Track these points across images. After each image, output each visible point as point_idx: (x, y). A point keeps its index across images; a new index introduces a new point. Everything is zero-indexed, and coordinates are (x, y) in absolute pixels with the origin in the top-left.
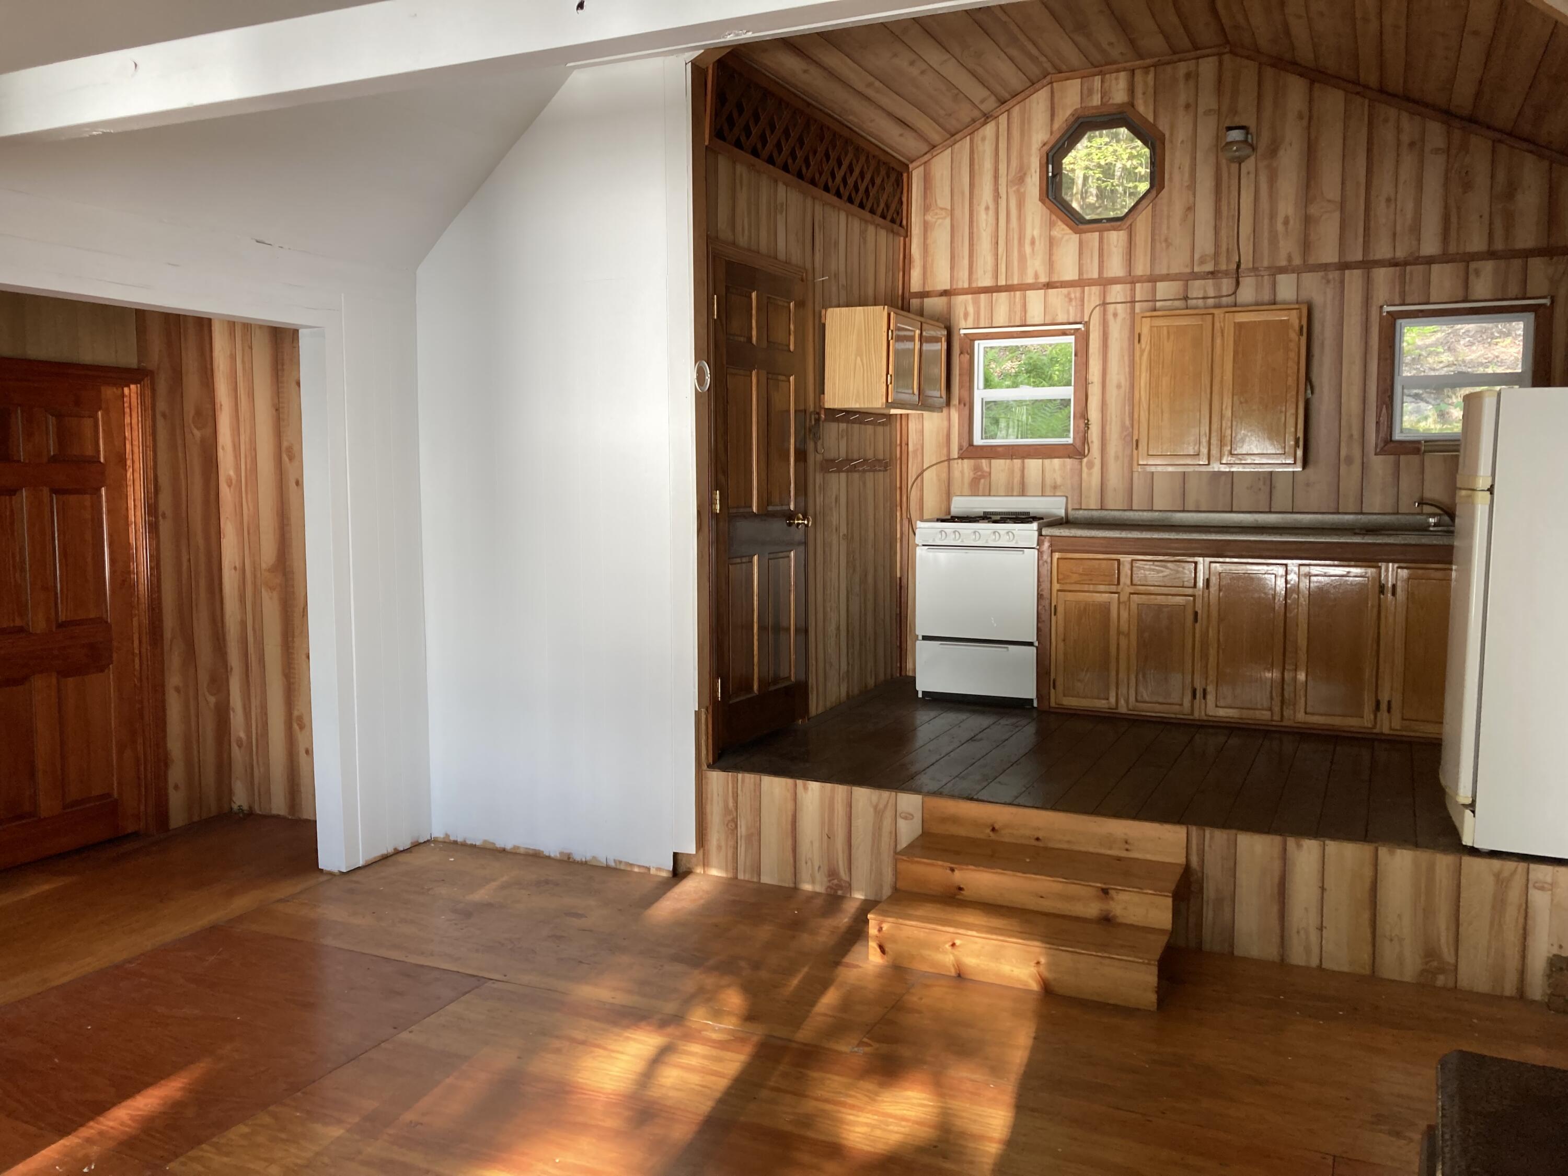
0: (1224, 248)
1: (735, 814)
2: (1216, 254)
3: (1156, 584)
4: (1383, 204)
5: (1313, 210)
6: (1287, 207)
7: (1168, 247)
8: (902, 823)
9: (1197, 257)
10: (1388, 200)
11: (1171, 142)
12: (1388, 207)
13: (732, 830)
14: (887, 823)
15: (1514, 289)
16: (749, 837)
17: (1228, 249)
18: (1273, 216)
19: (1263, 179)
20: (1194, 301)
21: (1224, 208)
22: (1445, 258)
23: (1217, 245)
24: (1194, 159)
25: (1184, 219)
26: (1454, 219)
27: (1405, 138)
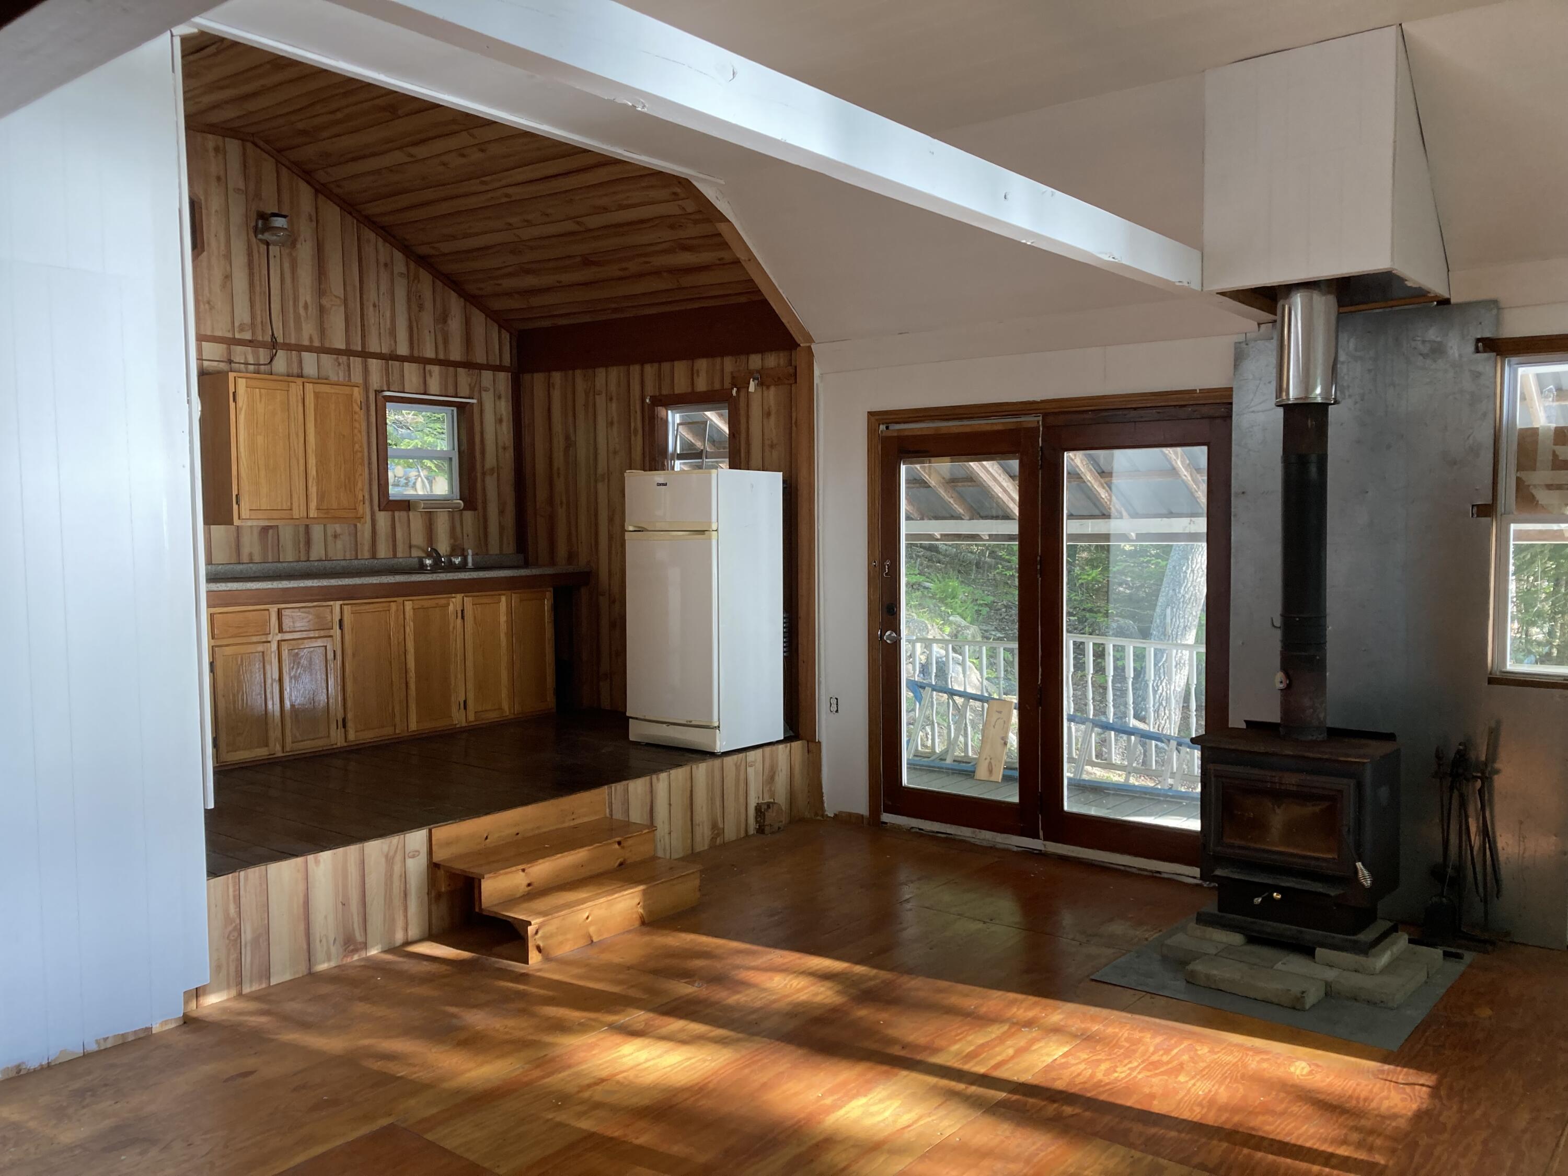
0: (259, 320)
1: (238, 921)
2: (253, 325)
3: (303, 629)
4: (371, 308)
5: (324, 302)
6: (306, 295)
7: (211, 309)
8: (410, 863)
9: (237, 324)
10: (374, 306)
11: (207, 209)
12: (375, 311)
13: (235, 940)
14: (397, 868)
15: (451, 391)
16: (256, 940)
17: (262, 322)
18: (296, 300)
19: (287, 266)
20: (237, 365)
21: (257, 283)
22: (411, 359)
23: (253, 317)
24: (227, 229)
25: (224, 286)
26: (415, 329)
27: (382, 260)
